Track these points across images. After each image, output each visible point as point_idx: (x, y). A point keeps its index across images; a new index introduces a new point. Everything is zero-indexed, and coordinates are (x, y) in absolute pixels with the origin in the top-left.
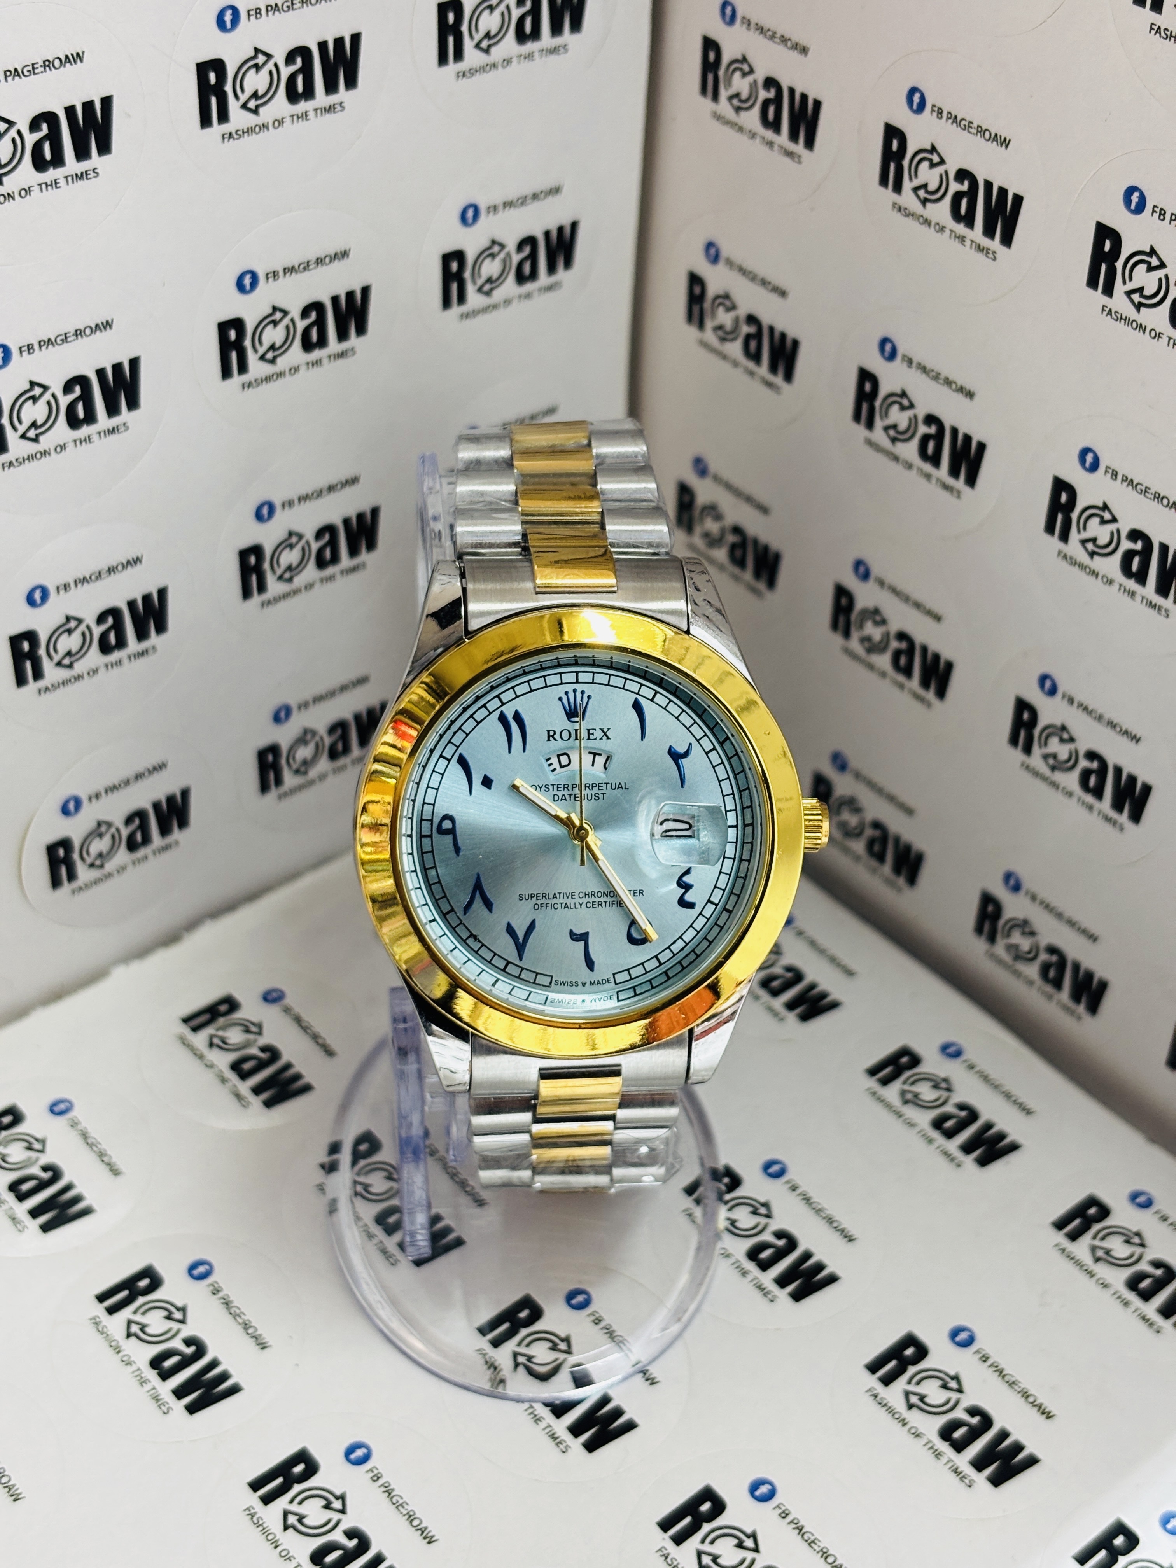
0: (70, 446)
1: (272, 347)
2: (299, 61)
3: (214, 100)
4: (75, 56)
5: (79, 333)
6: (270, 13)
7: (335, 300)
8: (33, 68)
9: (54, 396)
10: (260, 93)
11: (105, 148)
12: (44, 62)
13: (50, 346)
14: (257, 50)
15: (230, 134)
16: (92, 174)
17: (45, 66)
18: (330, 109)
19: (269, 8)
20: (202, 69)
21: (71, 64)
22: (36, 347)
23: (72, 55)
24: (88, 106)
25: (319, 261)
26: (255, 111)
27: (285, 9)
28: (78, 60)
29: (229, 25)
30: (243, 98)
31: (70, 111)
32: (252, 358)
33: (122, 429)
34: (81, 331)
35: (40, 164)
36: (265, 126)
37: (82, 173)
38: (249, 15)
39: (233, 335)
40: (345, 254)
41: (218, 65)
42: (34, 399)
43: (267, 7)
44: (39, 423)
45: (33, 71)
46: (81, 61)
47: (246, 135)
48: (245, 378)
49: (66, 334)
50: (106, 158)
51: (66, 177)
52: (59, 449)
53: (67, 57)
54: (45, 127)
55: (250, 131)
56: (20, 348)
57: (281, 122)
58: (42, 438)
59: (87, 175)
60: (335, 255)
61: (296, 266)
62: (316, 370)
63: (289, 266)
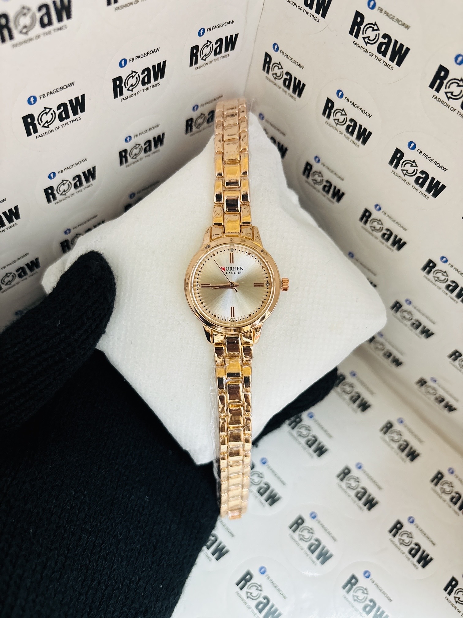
0: (76, 194)
1: (136, 155)
2: (146, 72)
3: (118, 89)
4: (71, 84)
5: (76, 164)
6: (137, 59)
7: (154, 139)
8: (57, 90)
9: (70, 182)
10: (133, 85)
11: (83, 110)
12: (61, 87)
13: (68, 170)
14: (133, 72)
15: (124, 98)
16: (79, 119)
17: (61, 89)
18: (155, 85)
19: (137, 57)
20: (114, 81)
21: (70, 86)
22: (64, 171)
23: (70, 84)
24: (77, 99)
25: (150, 129)
26: (132, 90)
27: (142, 57)
28: (72, 85)
29: (123, 65)
30: (128, 87)
31: (71, 101)
32: (129, 159)
33: (91, 186)
34: (77, 163)
35: (61, 119)
36: (135, 94)
37: (76, 119)
38: (130, 61)
39: (124, 154)
40: (158, 126)
41: (120, 79)
42: (64, 184)
43: (136, 57)
44: (66, 190)
45: (57, 91)
46: (73, 85)
47: (128, 98)
48: (127, 164)
49: (73, 165)
50: (83, 113)
51: (70, 121)
52: (72, 195)
53: (68, 84)
54: (62, 108)
55: (130, 96)
56: (59, 172)
57: (140, 92)
58: (67, 194)
59: (77, 119)
60: (155, 127)
61: (143, 132)
62: (148, 158)
63: (141, 132)
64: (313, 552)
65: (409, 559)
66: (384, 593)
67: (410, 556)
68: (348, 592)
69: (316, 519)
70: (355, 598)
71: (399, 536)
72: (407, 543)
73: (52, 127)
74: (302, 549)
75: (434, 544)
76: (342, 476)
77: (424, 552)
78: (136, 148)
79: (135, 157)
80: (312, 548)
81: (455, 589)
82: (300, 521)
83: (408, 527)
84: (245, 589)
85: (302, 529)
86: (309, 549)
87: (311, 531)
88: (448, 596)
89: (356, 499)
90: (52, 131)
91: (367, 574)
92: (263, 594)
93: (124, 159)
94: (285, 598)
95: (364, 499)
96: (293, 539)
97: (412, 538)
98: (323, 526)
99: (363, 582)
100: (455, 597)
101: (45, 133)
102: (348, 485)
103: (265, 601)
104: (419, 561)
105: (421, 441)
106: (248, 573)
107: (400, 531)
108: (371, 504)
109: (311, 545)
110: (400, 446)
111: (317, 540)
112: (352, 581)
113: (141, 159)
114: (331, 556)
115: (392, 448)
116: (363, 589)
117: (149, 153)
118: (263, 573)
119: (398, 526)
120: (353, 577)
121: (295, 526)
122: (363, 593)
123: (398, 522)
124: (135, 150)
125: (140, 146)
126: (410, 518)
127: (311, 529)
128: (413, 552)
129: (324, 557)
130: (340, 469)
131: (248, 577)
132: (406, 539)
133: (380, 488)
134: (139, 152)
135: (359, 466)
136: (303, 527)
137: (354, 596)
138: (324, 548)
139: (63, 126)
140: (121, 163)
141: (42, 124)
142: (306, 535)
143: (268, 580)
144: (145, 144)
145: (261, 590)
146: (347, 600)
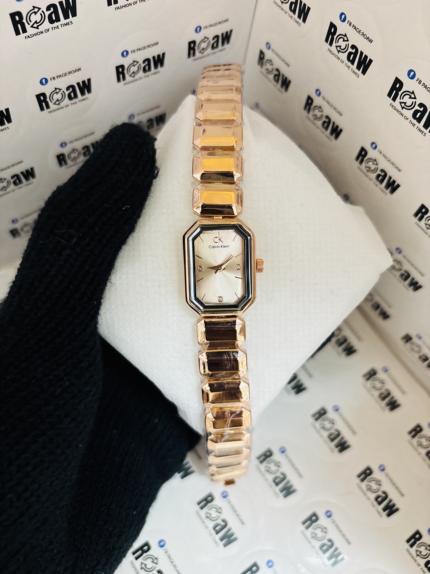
5: (70, 73)
13: (61, 78)
22: (56, 78)
25: (149, 46)
31: (61, 3)
32: (127, 76)
39: (121, 70)
40: (157, 43)
48: (125, 82)
49: (65, 74)
50: (75, 18)
51: (61, 25)
56: (51, 79)
60: (154, 44)
61: (141, 48)
62: (148, 78)
63: (138, 48)
64: (277, 484)
65: (374, 506)
66: (343, 535)
67: (375, 503)
68: (307, 528)
69: (285, 453)
70: (314, 535)
71: (367, 482)
72: (375, 490)
73: (42, 28)
74: (266, 480)
75: (402, 495)
76: (317, 416)
77: (391, 501)
78: (134, 65)
79: (133, 75)
80: (277, 480)
81: (418, 542)
82: (268, 453)
83: (377, 474)
84: (205, 509)
85: (270, 461)
86: (274, 481)
87: (278, 465)
88: (409, 548)
89: (328, 440)
90: (42, 32)
91: (329, 514)
92: (223, 517)
93: (121, 76)
94: (243, 523)
95: (336, 441)
96: (259, 469)
97: (380, 485)
98: (290, 461)
99: (323, 521)
100: (417, 551)
101: (34, 34)
102: (322, 426)
103: (223, 524)
104: (384, 510)
105: (403, 392)
106: (210, 495)
107: (369, 477)
108: (343, 447)
109: (276, 478)
110: (381, 394)
111: (283, 474)
112: (313, 519)
113: (141, 78)
114: (294, 491)
115: (373, 395)
116: (323, 527)
117: (148, 73)
118: (225, 497)
119: (368, 472)
120: (314, 515)
121: (263, 458)
122: (322, 531)
123: (368, 468)
124: (132, 67)
125: (139, 63)
126: (381, 466)
127: (279, 462)
128: (380, 499)
129: (288, 491)
130: (316, 409)
131: (209, 498)
132: (374, 486)
133: (354, 433)
134: (138, 71)
135: (336, 408)
136: (270, 460)
137: (312, 533)
138: (288, 482)
139: (53, 28)
140: (119, 80)
141: (31, 24)
142: (273, 468)
143: (229, 504)
144: (144, 62)
145: (220, 513)
146: (305, 536)
